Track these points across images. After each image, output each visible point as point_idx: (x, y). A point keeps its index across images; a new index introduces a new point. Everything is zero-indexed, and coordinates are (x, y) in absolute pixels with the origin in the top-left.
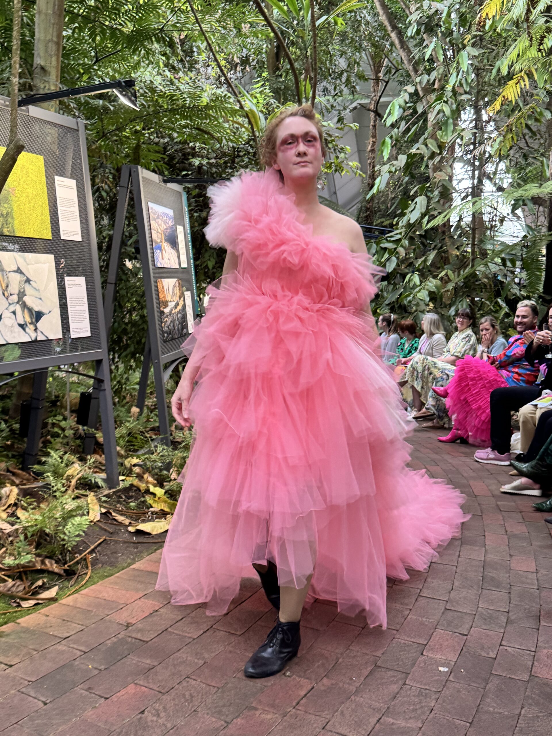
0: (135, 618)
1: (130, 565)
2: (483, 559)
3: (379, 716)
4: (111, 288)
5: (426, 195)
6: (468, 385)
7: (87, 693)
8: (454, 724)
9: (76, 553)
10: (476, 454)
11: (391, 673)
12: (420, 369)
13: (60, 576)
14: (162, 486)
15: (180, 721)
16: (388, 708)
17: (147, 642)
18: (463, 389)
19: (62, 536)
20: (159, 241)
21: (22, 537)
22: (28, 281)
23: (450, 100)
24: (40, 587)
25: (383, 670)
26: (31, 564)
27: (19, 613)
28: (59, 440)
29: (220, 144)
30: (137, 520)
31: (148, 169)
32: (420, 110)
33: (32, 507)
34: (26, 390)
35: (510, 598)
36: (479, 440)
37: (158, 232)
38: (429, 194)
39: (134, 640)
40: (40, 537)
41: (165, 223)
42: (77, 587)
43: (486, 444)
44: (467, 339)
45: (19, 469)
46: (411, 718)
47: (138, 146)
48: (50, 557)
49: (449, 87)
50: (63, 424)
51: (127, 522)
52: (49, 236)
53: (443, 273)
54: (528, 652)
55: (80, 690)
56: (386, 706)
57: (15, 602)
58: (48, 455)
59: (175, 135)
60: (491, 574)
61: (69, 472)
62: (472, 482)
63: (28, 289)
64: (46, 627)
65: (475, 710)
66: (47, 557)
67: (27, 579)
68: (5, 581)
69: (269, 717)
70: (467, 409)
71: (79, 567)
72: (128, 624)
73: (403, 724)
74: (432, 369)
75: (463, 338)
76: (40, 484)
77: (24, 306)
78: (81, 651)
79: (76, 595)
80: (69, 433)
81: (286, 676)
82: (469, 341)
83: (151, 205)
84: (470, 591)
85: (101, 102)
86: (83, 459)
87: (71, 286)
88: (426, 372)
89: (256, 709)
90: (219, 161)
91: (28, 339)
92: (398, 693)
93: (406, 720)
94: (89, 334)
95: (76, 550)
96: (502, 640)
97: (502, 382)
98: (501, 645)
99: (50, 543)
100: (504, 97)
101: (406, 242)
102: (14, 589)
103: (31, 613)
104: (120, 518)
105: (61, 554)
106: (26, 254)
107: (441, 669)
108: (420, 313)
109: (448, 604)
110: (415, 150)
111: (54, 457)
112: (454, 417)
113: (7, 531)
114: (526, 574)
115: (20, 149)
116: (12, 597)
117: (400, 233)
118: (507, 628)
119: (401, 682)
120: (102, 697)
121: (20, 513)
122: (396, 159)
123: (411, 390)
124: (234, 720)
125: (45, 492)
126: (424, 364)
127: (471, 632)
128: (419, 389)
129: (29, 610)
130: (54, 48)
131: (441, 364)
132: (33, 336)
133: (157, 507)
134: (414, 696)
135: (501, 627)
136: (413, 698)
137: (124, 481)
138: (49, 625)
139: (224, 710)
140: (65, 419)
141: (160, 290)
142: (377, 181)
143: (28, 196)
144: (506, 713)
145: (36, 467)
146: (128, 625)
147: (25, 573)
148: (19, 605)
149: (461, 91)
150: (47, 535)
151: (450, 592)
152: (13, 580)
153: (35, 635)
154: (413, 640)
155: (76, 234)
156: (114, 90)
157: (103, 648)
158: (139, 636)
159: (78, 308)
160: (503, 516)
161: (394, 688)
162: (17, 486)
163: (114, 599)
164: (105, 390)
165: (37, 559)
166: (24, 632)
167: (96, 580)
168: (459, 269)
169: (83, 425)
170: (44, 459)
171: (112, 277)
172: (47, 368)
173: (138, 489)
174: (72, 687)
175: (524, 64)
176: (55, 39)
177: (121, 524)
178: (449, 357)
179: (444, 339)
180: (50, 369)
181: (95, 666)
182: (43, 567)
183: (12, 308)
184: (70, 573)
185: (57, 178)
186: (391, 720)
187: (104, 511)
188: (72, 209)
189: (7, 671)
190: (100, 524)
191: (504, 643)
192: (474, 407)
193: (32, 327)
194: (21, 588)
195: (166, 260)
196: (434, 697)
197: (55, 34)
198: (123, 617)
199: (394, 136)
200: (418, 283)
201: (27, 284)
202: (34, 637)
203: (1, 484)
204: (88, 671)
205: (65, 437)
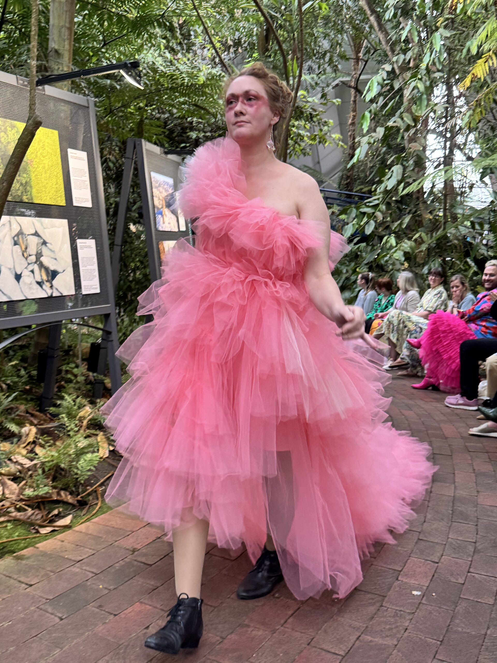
0: (140, 544)
2: (452, 495)
3: (358, 634)
4: (117, 249)
5: (402, 164)
6: (439, 337)
7: (97, 610)
8: (426, 642)
9: (87, 486)
10: (447, 400)
11: (369, 596)
12: (396, 323)
13: (73, 506)
16: (367, 627)
17: (151, 565)
18: (434, 341)
19: (76, 471)
20: (160, 207)
21: (40, 471)
22: (44, 243)
23: (424, 77)
24: (56, 516)
25: (363, 593)
26: (48, 496)
27: (37, 539)
28: (72, 385)
29: (216, 118)
31: (150, 141)
32: (397, 86)
33: (48, 444)
34: (43, 340)
35: (477, 529)
36: (449, 387)
37: (159, 199)
38: (405, 163)
39: (139, 564)
40: (56, 471)
41: (166, 191)
42: (88, 516)
43: (456, 391)
44: (439, 295)
45: (37, 411)
46: (387, 636)
47: (142, 121)
48: (65, 489)
49: (423, 66)
50: (75, 371)
52: (62, 202)
53: (417, 236)
54: (493, 578)
55: (92, 608)
56: (365, 625)
57: (34, 529)
58: (62, 398)
59: (175, 111)
60: (459, 508)
61: (81, 414)
62: (442, 425)
63: (45, 250)
64: (62, 551)
65: (446, 629)
66: (62, 489)
67: (44, 508)
68: (26, 510)
69: (260, 633)
70: (439, 359)
71: (91, 498)
72: (135, 549)
73: (381, 641)
74: (407, 323)
75: (435, 295)
76: (56, 424)
77: (41, 265)
78: (92, 572)
79: (88, 523)
80: (81, 379)
81: (274, 597)
82: (440, 297)
83: (153, 174)
84: (441, 523)
85: (109, 82)
86: (93, 403)
87: (82, 248)
88: (401, 325)
89: (248, 626)
90: (214, 134)
91: (44, 295)
92: (375, 614)
93: (383, 637)
94: (98, 291)
95: (88, 483)
96: (470, 568)
97: (471, 335)
98: (469, 572)
99: (65, 476)
100: (473, 74)
101: (383, 207)
102: (33, 517)
103: (48, 539)
105: (75, 486)
106: (43, 219)
107: (415, 593)
108: (396, 272)
109: (421, 535)
110: (391, 123)
111: (68, 401)
112: (426, 366)
113: (27, 466)
114: (492, 508)
115: (38, 125)
116: (32, 524)
117: (378, 199)
118: (475, 557)
119: (378, 604)
120: (112, 614)
121: (38, 450)
122: (375, 131)
123: (387, 342)
124: (229, 637)
125: (60, 431)
126: (400, 318)
127: (442, 560)
128: (394, 340)
129: (46, 536)
130: (67, 33)
131: (415, 318)
132: (49, 292)
134: (390, 616)
135: (469, 555)
136: (389, 618)
138: (64, 549)
139: (220, 627)
140: (77, 366)
141: (161, 251)
142: (357, 152)
143: (44, 167)
144: (474, 633)
145: (52, 409)
146: (134, 551)
147: (43, 503)
148: (38, 532)
149: (434, 69)
150: (62, 469)
151: (422, 524)
152: (33, 510)
153: (51, 558)
154: (389, 567)
155: (87, 201)
156: (121, 71)
157: (112, 570)
158: (143, 560)
159: (89, 267)
160: (471, 456)
161: (372, 609)
162: (35, 425)
163: (121, 527)
164: (112, 341)
165: (54, 490)
166: (42, 556)
167: (105, 510)
168: (432, 231)
169: (94, 372)
170: (59, 402)
171: (118, 240)
172: (61, 321)
174: (84, 605)
175: (493, 44)
176: (67, 25)
178: (422, 311)
179: (417, 295)
180: (64, 322)
181: (105, 586)
182: (59, 498)
183: (30, 268)
184: (82, 504)
185: (70, 150)
186: (369, 638)
187: (111, 448)
188: (83, 178)
189: (28, 590)
190: (109, 460)
191: (471, 570)
192: (445, 357)
193: (48, 284)
194: (39, 516)
195: (166, 224)
196: (408, 618)
197: (68, 20)
198: (129, 543)
199: (373, 111)
200: (394, 244)
201: (44, 246)
202: (51, 560)
203: (21, 424)
204: (99, 590)
205: (77, 382)
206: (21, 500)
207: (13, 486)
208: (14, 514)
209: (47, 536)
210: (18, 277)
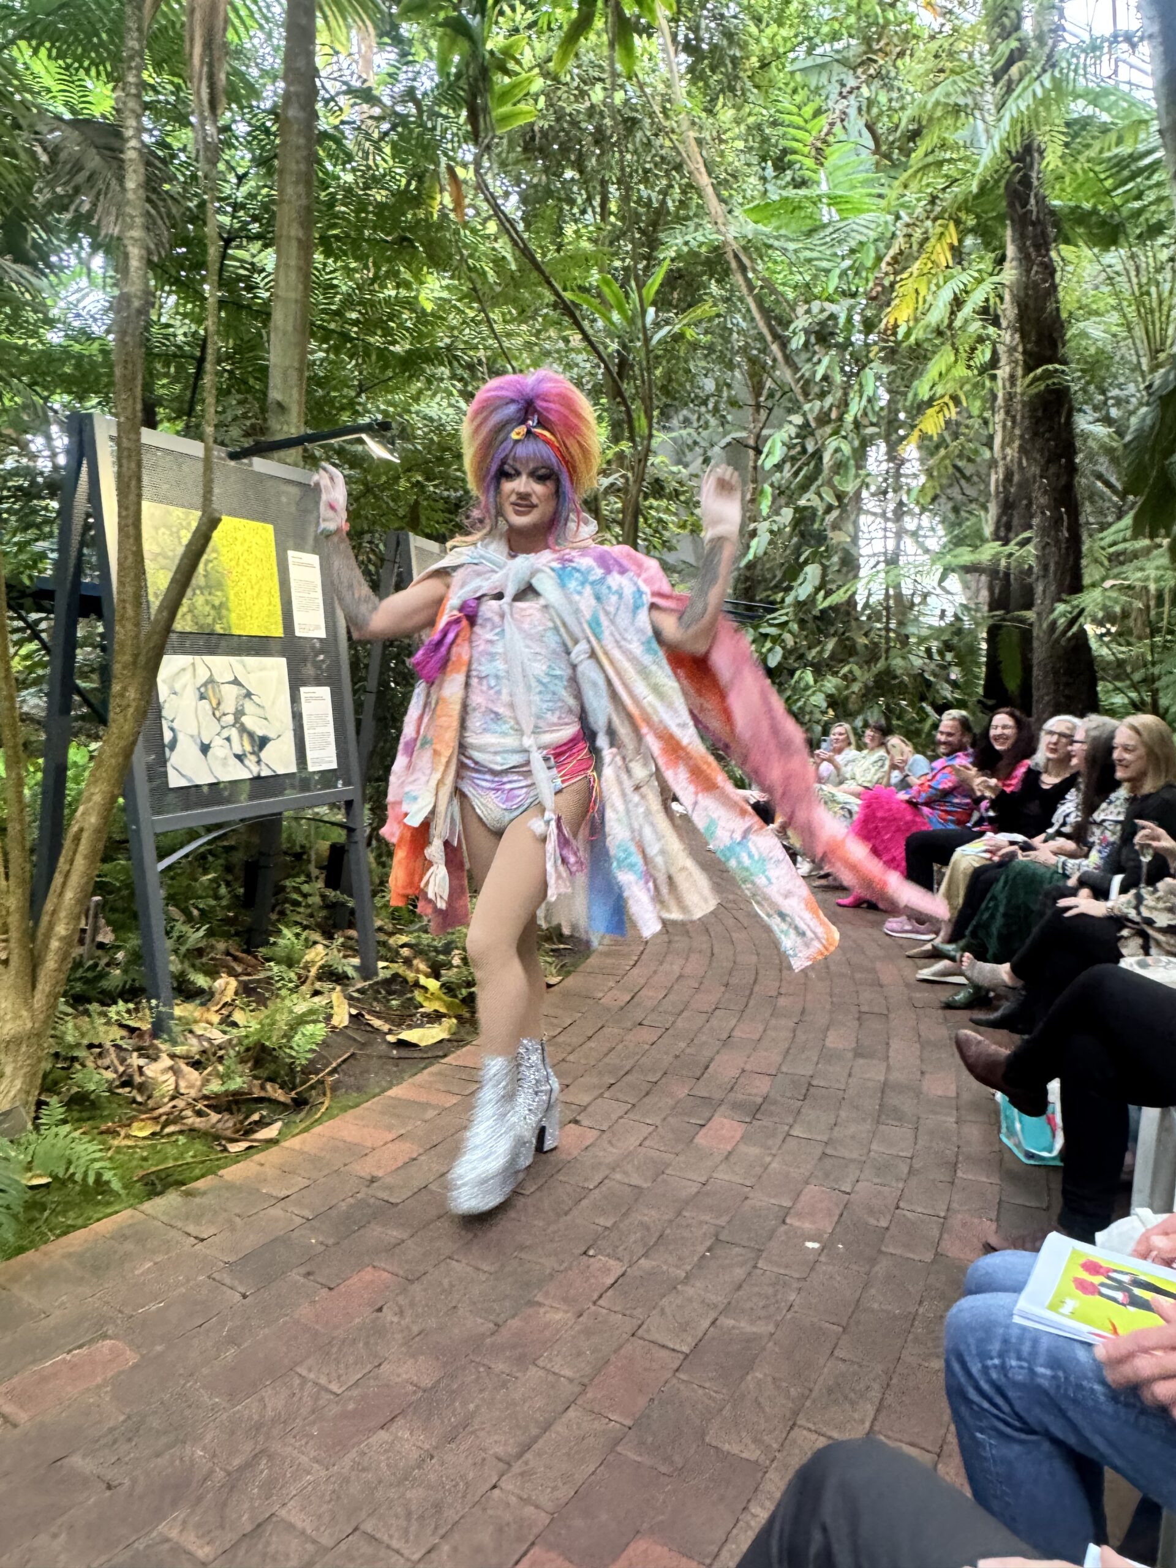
0: (384, 1169)
1: (384, 1091)
3: (714, 1316)
4: (370, 700)
7: (304, 1280)
8: (822, 1329)
9: (309, 1074)
10: (887, 924)
11: (737, 1250)
13: (285, 1106)
14: (437, 976)
15: (432, 1323)
16: (729, 1303)
17: (396, 1205)
19: (289, 1051)
21: (232, 1053)
22: (249, 695)
23: (851, 434)
24: (256, 1123)
26: (244, 1091)
27: (222, 1162)
28: (299, 910)
30: (399, 1025)
31: (422, 535)
32: (811, 447)
33: (251, 1008)
34: (256, 840)
35: (916, 1136)
38: (824, 561)
39: (378, 1202)
40: (259, 1052)
42: (308, 1123)
45: (243, 951)
46: (760, 1319)
48: (273, 1080)
49: (849, 417)
50: (306, 888)
51: (386, 1027)
52: (277, 631)
53: (846, 669)
54: (935, 1218)
55: (295, 1275)
56: (726, 1301)
57: (220, 1144)
58: (278, 933)
60: (892, 1101)
61: (307, 958)
62: (878, 965)
63: (248, 706)
64: (259, 1182)
65: (853, 1306)
66: (268, 1080)
67: (238, 1111)
68: (208, 1114)
69: (558, 1316)
71: (313, 1093)
72: (372, 1177)
73: (748, 1328)
74: (830, 804)
75: (875, 762)
76: (262, 975)
77: (243, 729)
78: (303, 1217)
79: (305, 1135)
80: (316, 900)
81: (588, 1256)
84: (860, 1127)
86: (329, 936)
87: (308, 700)
89: (540, 1304)
91: (245, 775)
92: (744, 1281)
93: (752, 1322)
94: (334, 766)
95: (309, 1070)
96: (899, 1200)
98: (897, 1208)
100: (922, 429)
101: (795, 626)
102: (219, 1126)
103: (241, 1161)
104: (377, 1023)
105: (289, 1075)
106: (247, 659)
107: (809, 1245)
109: (828, 1147)
110: (804, 501)
111: (287, 937)
113: (217, 1042)
114: (944, 1100)
115: (215, 523)
116: (217, 1138)
117: (787, 614)
118: (910, 1182)
119: (751, 1264)
120: (325, 1286)
121: (237, 1016)
122: (779, 513)
124: (508, 1323)
125: (266, 989)
127: (857, 1189)
132: (255, 770)
133: (429, 1007)
134: (767, 1285)
135: (900, 1180)
136: (766, 1288)
137: (383, 969)
138: (262, 1178)
139: (496, 1306)
140: (310, 880)
142: (753, 544)
143: (249, 580)
144: (897, 1311)
145: (262, 951)
146: (373, 1180)
147: (237, 1102)
148: (225, 1150)
149: (866, 422)
150: (268, 1049)
151: (832, 1129)
152: (219, 1113)
153: (241, 1192)
154: (773, 1203)
155: (317, 627)
157: (334, 1213)
158: (385, 1195)
159: (320, 730)
161: (739, 1273)
162: (236, 976)
163: (358, 1141)
164: (357, 842)
165: (254, 1083)
166: (227, 1189)
167: (335, 1112)
168: (868, 663)
169: (335, 888)
170: (273, 939)
172: (281, 814)
173: (405, 981)
174: (283, 1271)
175: (949, 385)
177: (377, 1030)
180: (285, 814)
181: (320, 1240)
182: (263, 1094)
183: (225, 733)
184: (300, 1103)
185: (291, 553)
186: (730, 1322)
187: (354, 1012)
188: (313, 595)
189: (197, 1247)
190: (349, 1032)
191: (901, 1205)
193: (253, 758)
194: (230, 1124)
196: (795, 1286)
197: (297, 357)
198: (365, 1168)
199: (776, 484)
200: (812, 682)
201: (247, 700)
202: (241, 1196)
203: (212, 973)
204: (311, 1246)
205: (308, 906)
206: (206, 1097)
207: (193, 1075)
208: (189, 1121)
209: (239, 1157)
210: (205, 749)
